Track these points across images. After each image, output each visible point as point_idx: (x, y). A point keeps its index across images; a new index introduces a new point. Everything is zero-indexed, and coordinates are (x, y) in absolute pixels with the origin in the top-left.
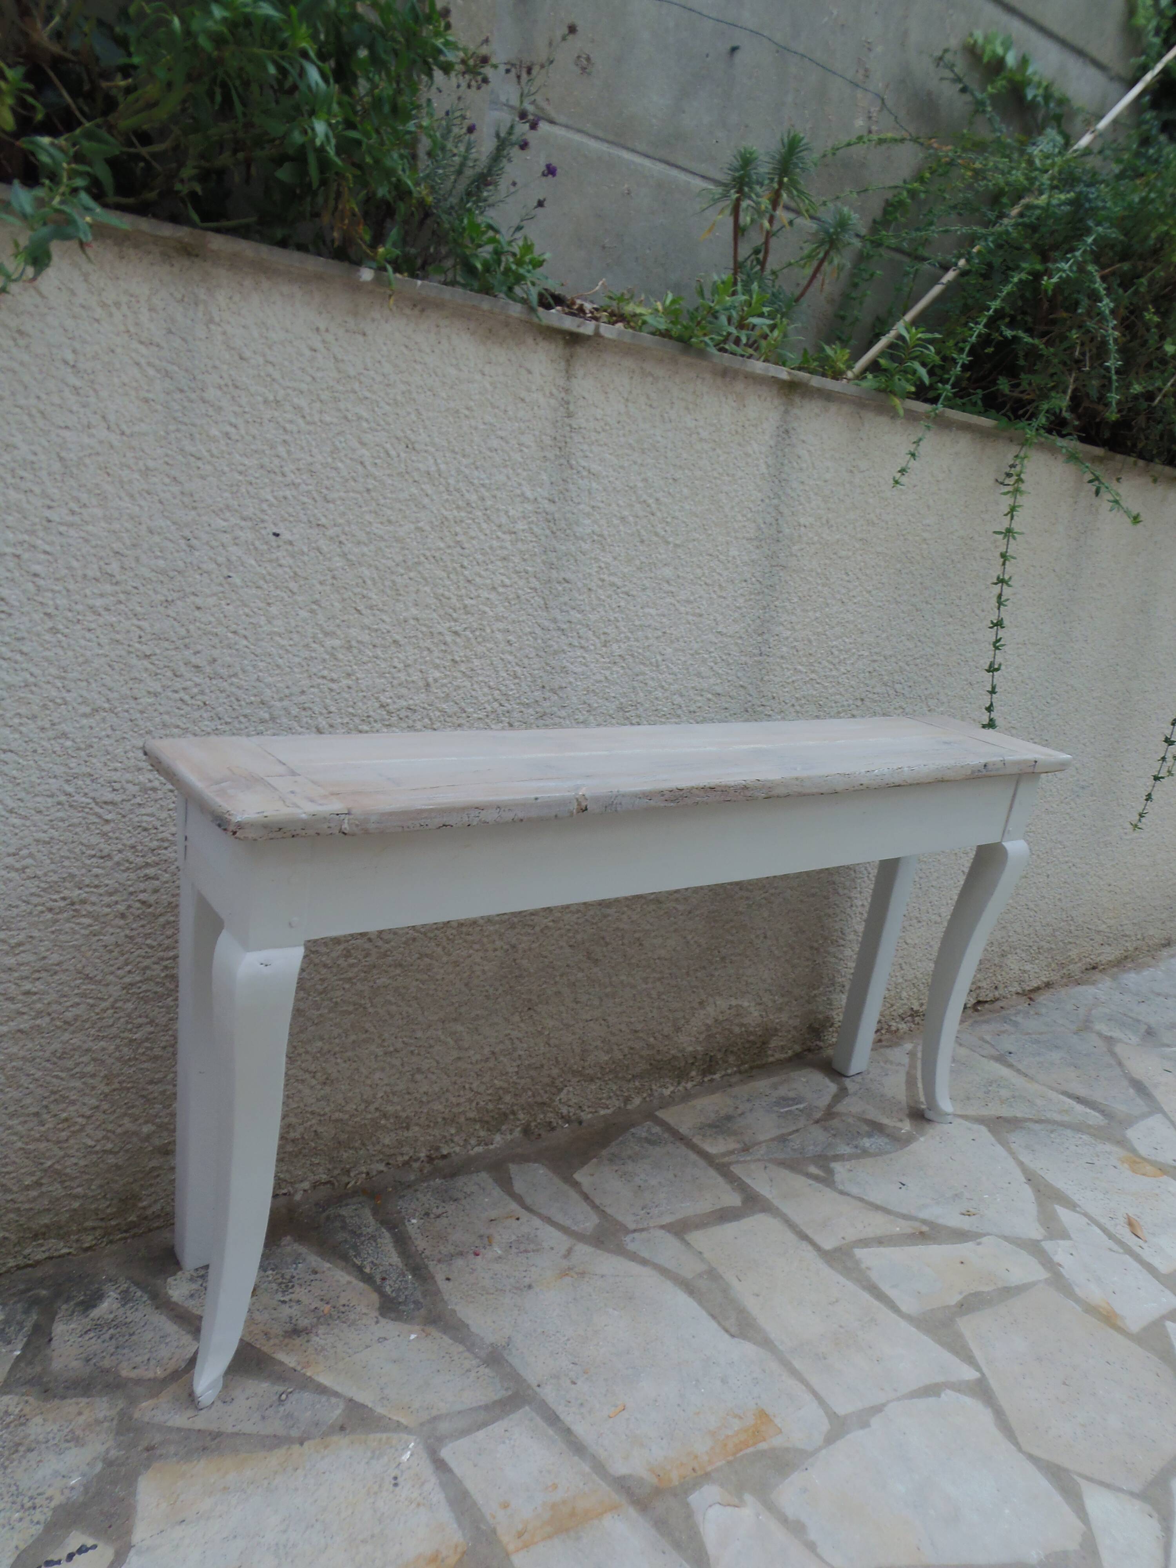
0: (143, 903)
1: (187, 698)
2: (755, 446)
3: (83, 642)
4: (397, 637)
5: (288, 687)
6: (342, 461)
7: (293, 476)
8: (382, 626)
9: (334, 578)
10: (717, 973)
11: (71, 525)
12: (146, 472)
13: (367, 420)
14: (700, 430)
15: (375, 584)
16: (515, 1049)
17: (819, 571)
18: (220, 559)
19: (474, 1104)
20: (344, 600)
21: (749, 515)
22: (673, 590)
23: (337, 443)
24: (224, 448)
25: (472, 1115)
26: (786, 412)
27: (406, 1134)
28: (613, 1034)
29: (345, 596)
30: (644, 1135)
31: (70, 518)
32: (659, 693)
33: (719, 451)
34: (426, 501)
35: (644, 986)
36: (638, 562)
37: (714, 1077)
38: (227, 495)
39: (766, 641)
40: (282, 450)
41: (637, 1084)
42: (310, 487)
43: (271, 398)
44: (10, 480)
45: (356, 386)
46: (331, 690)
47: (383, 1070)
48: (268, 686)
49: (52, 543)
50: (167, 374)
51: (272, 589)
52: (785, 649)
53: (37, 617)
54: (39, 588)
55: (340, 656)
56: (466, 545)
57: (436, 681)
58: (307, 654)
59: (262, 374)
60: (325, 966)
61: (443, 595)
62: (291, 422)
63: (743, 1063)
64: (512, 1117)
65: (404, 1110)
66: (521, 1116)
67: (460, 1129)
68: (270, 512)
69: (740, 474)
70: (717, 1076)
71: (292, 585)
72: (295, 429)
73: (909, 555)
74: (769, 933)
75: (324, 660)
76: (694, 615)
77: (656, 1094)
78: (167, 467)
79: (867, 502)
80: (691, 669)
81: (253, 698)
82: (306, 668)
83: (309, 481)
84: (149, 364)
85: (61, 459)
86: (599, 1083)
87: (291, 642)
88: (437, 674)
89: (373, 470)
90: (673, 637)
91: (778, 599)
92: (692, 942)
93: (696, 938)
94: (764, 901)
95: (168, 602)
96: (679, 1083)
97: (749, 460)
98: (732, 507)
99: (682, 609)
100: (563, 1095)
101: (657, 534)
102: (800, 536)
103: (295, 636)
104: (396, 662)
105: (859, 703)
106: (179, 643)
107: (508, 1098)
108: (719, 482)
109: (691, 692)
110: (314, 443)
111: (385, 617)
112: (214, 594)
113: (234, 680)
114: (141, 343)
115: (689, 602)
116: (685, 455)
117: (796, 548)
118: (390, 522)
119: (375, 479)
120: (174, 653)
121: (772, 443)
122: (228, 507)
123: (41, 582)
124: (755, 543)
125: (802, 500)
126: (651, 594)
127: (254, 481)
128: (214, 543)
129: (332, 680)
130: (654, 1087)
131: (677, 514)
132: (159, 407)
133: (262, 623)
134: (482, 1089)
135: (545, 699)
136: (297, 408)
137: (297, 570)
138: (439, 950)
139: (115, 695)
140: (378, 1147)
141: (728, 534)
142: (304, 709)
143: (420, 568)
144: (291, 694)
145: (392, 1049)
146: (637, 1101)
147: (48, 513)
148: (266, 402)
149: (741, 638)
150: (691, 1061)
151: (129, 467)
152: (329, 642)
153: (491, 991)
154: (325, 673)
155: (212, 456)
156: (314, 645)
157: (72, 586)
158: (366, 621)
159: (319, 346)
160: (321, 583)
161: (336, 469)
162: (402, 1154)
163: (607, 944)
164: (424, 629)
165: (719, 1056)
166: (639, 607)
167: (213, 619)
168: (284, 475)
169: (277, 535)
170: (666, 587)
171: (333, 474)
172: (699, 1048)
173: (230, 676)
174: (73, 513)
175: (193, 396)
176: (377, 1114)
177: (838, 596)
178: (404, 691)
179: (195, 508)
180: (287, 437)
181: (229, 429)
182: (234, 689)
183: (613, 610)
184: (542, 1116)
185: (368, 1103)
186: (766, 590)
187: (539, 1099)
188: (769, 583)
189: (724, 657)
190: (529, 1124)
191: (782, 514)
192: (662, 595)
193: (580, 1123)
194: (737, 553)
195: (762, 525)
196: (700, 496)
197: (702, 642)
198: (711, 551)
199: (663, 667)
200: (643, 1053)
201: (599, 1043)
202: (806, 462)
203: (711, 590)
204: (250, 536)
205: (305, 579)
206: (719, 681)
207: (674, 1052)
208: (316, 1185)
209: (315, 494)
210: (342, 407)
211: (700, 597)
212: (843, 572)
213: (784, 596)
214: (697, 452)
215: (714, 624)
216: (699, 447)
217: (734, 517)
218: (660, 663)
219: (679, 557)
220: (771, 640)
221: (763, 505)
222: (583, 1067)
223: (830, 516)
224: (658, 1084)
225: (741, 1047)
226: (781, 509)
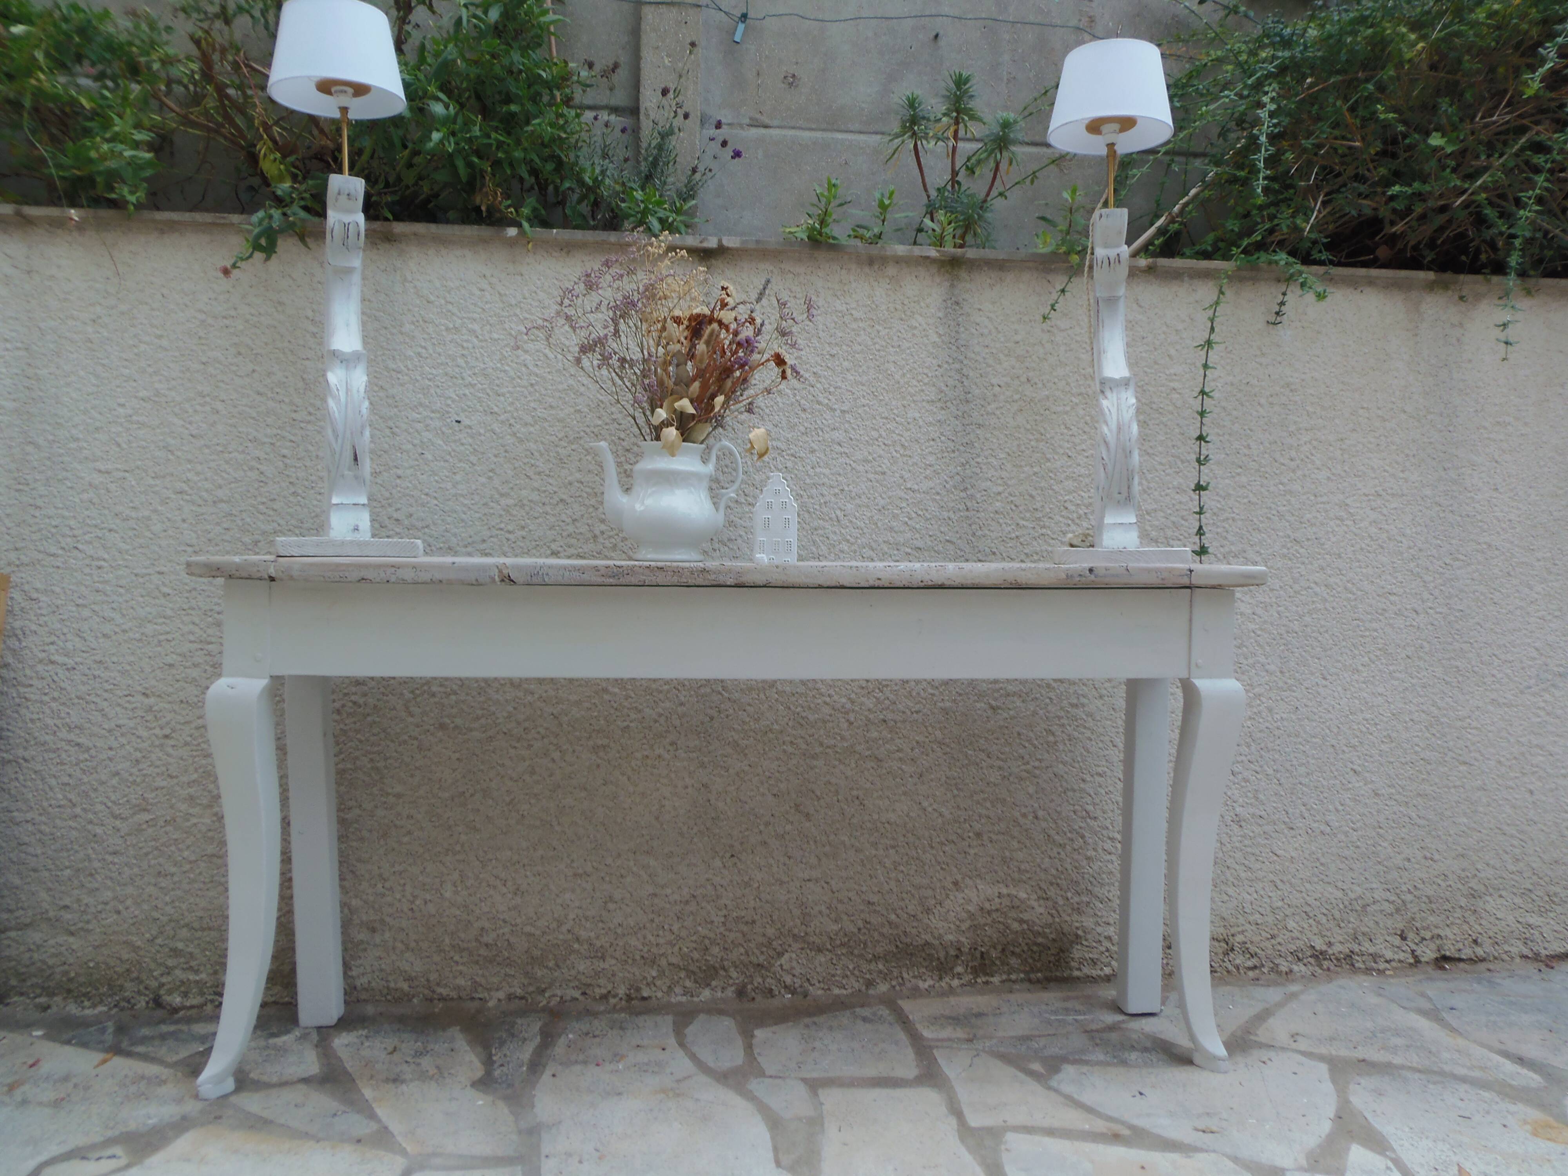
0: (355, 703)
2: (920, 319)
3: (315, 503)
4: (564, 497)
6: (509, 366)
7: (470, 379)
8: (549, 488)
9: (506, 451)
10: (972, 852)
11: (309, 422)
14: (853, 312)
15: (541, 455)
16: (719, 897)
17: (1029, 427)
18: (416, 442)
19: (676, 949)
20: (515, 469)
21: (926, 381)
22: (847, 451)
24: (418, 364)
25: (674, 960)
26: (952, 286)
27: (602, 965)
28: (840, 901)
29: (517, 466)
31: (309, 418)
33: (877, 327)
34: (582, 389)
35: (874, 852)
36: (802, 429)
37: (992, 979)
38: (421, 396)
39: (972, 497)
40: (461, 361)
41: (881, 966)
42: (484, 386)
43: (451, 326)
44: (270, 395)
45: (518, 311)
46: (508, 540)
47: (573, 891)
48: (455, 535)
49: (294, 435)
50: (377, 319)
51: (456, 462)
52: (998, 504)
53: (283, 484)
54: (286, 466)
55: (515, 512)
56: (622, 422)
57: (602, 533)
58: (486, 511)
59: (444, 311)
60: (511, 779)
62: (467, 341)
63: (1032, 970)
64: (722, 973)
65: (597, 938)
66: (734, 974)
67: (662, 974)
68: (453, 406)
69: (907, 344)
70: (996, 980)
71: (473, 459)
72: (470, 346)
73: (1154, 406)
74: (1040, 813)
75: (501, 516)
76: (876, 473)
77: (908, 985)
79: (1079, 359)
80: (879, 524)
82: (485, 521)
83: (483, 382)
85: (303, 379)
86: (829, 955)
87: (472, 502)
88: (603, 527)
89: (536, 370)
90: (853, 494)
91: (978, 456)
92: (930, 809)
93: (935, 806)
94: (1025, 774)
96: (941, 979)
97: (915, 332)
98: (904, 375)
99: (860, 468)
100: (783, 960)
101: (819, 403)
102: (995, 395)
103: (477, 498)
104: (564, 517)
106: (384, 502)
107: (715, 950)
108: (883, 353)
109: (885, 548)
110: (485, 354)
111: (551, 481)
112: (412, 467)
115: (866, 461)
116: (840, 335)
117: (993, 406)
118: (551, 407)
119: (537, 375)
121: (941, 315)
122: (421, 404)
123: (288, 461)
124: (939, 405)
125: (990, 362)
126: (822, 456)
127: (440, 384)
128: (412, 431)
129: (509, 532)
130: (905, 975)
131: (839, 384)
133: (449, 487)
134: (684, 933)
135: (715, 550)
136: (472, 332)
137: (477, 447)
138: (625, 778)
140: (573, 972)
141: (904, 398)
143: (582, 442)
144: (473, 542)
145: (580, 871)
147: (294, 415)
148: (447, 329)
149: (938, 494)
150: (953, 952)
152: (503, 502)
153: (685, 829)
154: (502, 526)
155: (409, 370)
156: (491, 504)
157: (308, 464)
158: (536, 485)
159: (486, 286)
160: (496, 456)
161: (505, 371)
162: (600, 986)
163: (819, 799)
164: (588, 490)
165: (994, 954)
167: (410, 485)
168: (463, 379)
169: (458, 422)
170: (838, 449)
171: (503, 374)
172: (963, 939)
174: (310, 414)
175: (394, 331)
176: (570, 936)
177: (1062, 451)
178: (573, 541)
179: (396, 407)
180: (464, 352)
181: (420, 350)
184: (760, 980)
185: (560, 924)
186: (962, 448)
187: (755, 961)
188: (965, 441)
189: (920, 512)
190: (744, 986)
191: (967, 377)
192: (835, 456)
193: (805, 996)
194: (917, 415)
195: (944, 388)
196: (864, 367)
197: (890, 498)
198: (886, 414)
199: (845, 522)
200: (885, 931)
201: (823, 908)
202: (986, 327)
203: (892, 450)
204: (438, 423)
205: (483, 453)
206: (917, 536)
207: (928, 938)
208: (510, 997)
209: (488, 391)
210: (507, 326)
211: (880, 456)
212: (1063, 427)
213: (986, 453)
214: (853, 330)
215: (901, 481)
216: (854, 325)
217: (907, 383)
218: (842, 518)
219: (849, 422)
220: (978, 496)
221: (941, 370)
222: (806, 934)
223: (1031, 374)
224: (911, 974)
225: (1026, 948)
226: (965, 371)
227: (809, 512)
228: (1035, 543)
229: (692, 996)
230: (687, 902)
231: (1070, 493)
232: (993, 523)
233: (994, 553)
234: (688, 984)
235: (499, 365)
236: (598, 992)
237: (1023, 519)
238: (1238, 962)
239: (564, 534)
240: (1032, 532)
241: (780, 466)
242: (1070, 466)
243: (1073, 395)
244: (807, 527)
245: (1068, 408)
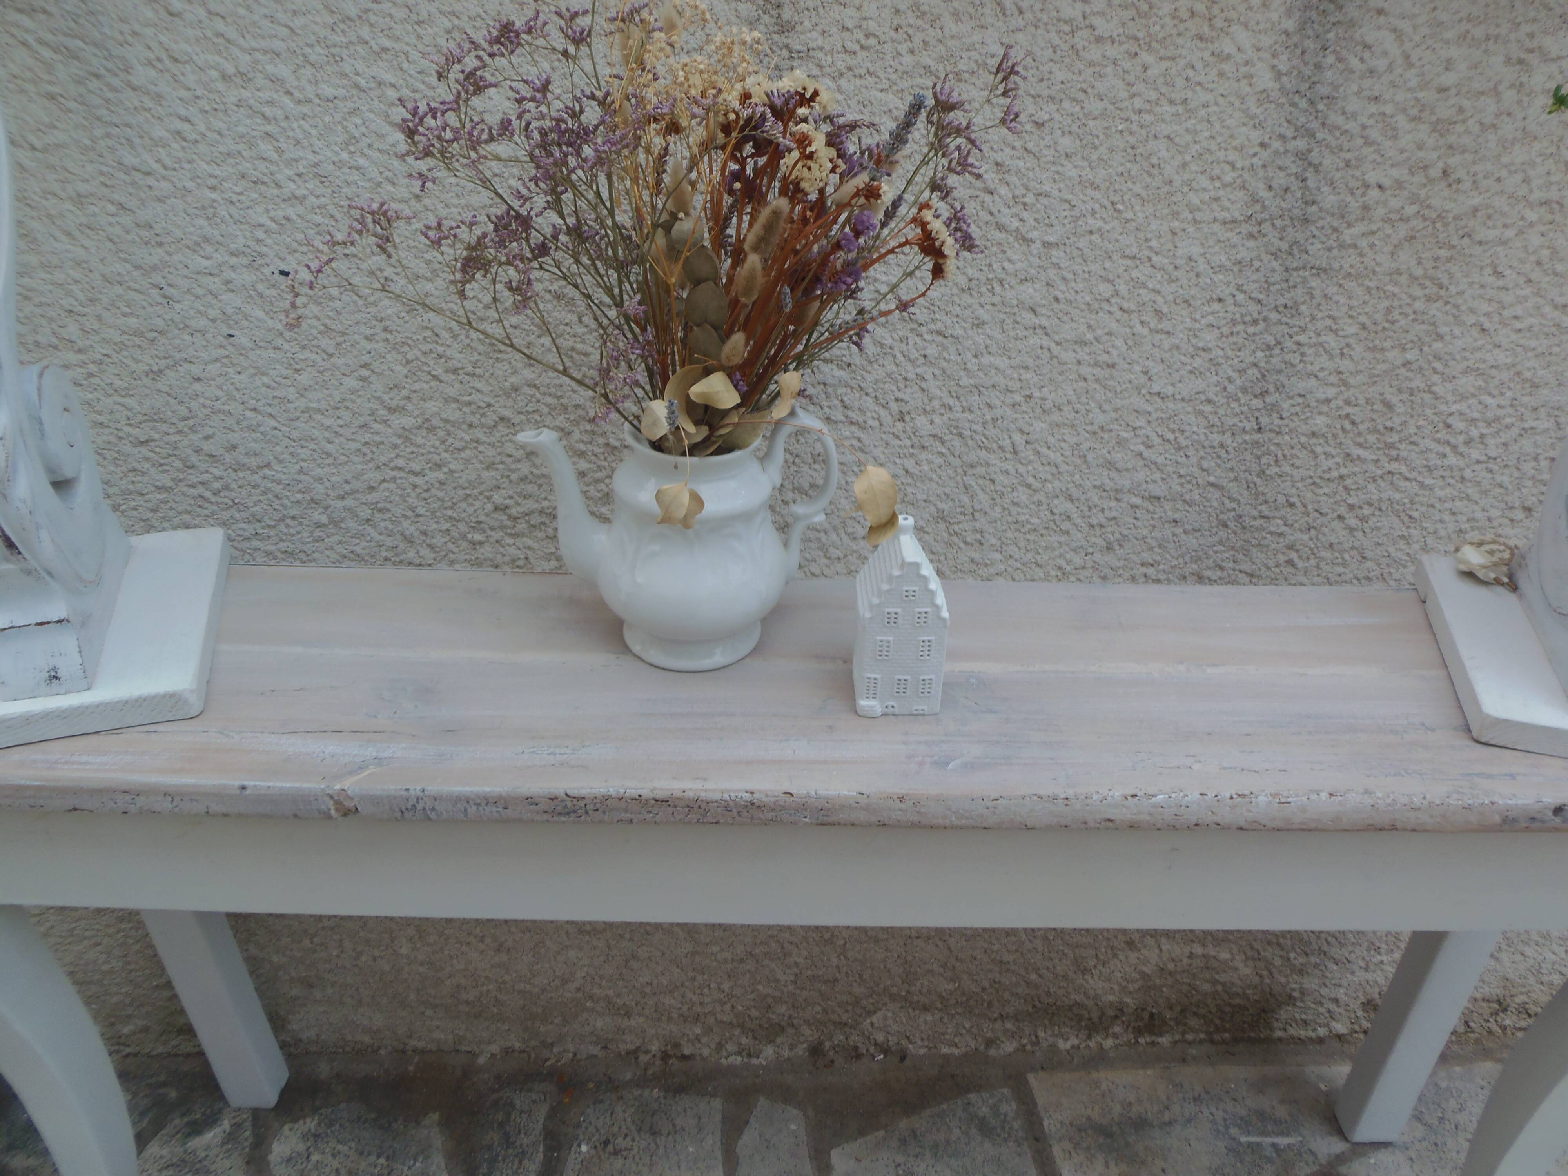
1: (208, 494)
2: (1242, 36)
4: (506, 413)
5: (347, 482)
6: (363, 155)
7: (292, 186)
8: (476, 397)
9: (385, 330)
12: (79, 200)
13: (393, 86)
14: (1097, 21)
15: (455, 337)
17: (1419, 272)
18: (213, 313)
19: (728, 1007)
20: (408, 362)
21: (1228, 178)
22: (1044, 322)
23: (351, 128)
24: (181, 154)
25: (724, 1018)
27: (626, 1022)
28: (961, 960)
29: (410, 356)
30: (985, 1110)
32: (1022, 495)
33: (1145, 57)
37: (1160, 1040)
38: (201, 222)
39: (1274, 408)
40: (266, 148)
41: (1008, 1025)
42: (323, 200)
43: (231, 70)
45: (365, 32)
46: (415, 486)
47: (581, 949)
48: (320, 480)
50: (73, 55)
51: (297, 349)
52: (1320, 420)
55: (419, 440)
58: (368, 437)
59: (209, 34)
61: (573, 349)
62: (270, 103)
63: (1218, 1031)
64: (790, 1030)
65: (618, 996)
66: (808, 1032)
67: (708, 1030)
68: (269, 241)
69: (1203, 96)
70: (1165, 1040)
71: (325, 343)
72: (279, 113)
75: (395, 446)
76: (1096, 364)
77: (1044, 1044)
78: (106, 191)
80: (1090, 456)
81: (299, 496)
82: (370, 455)
83: (318, 192)
84: (41, 42)
86: (939, 1014)
87: (340, 422)
90: (1049, 405)
91: (1303, 330)
95: (156, 374)
96: (1089, 1037)
97: (1226, 67)
98: (1184, 165)
99: (1068, 356)
100: (874, 1019)
101: (1000, 227)
102: (1366, 208)
103: (346, 415)
105: (1519, 515)
106: (181, 425)
107: (782, 1009)
108: (1148, 118)
109: (1094, 496)
110: (314, 132)
111: (478, 385)
112: (216, 360)
113: (266, 471)
114: (20, 11)
115: (1082, 343)
116: (1060, 75)
117: (1356, 230)
120: (178, 437)
121: (1290, 24)
122: (207, 240)
124: (1245, 228)
125: (1374, 134)
127: (235, 198)
128: (200, 291)
129: (414, 473)
130: (1041, 1034)
131: (1046, 187)
132: (72, 105)
133: (291, 397)
134: (737, 992)
136: (276, 81)
137: (327, 321)
139: (115, 490)
140: (588, 1028)
141: (1175, 215)
142: (380, 510)
144: (354, 492)
146: (1009, 1047)
148: (225, 77)
149: (1209, 401)
150: (1111, 1013)
151: (54, 194)
152: (396, 421)
154: (401, 462)
155: (165, 167)
156: (376, 426)
158: (452, 392)
160: (368, 339)
161: (358, 168)
162: (625, 1042)
164: (549, 400)
165: (1169, 1015)
166: (969, 355)
167: (220, 393)
168: (278, 186)
169: (285, 274)
170: (1028, 318)
171: (355, 176)
172: (1128, 1000)
173: (260, 468)
175: (116, 82)
176: (580, 994)
177: (1471, 319)
178: (530, 488)
179: (160, 244)
180: (269, 128)
181: (179, 125)
182: (270, 485)
183: (912, 362)
184: (842, 1037)
185: (565, 981)
186: (1274, 316)
187: (835, 1018)
188: (1282, 301)
189: (1170, 436)
190: (821, 1043)
191: (1317, 168)
192: (1021, 333)
193: (903, 1058)
194: (1196, 250)
195: (1264, 194)
196: (1103, 150)
197: (1116, 410)
198: (1134, 250)
199: (1027, 453)
200: (1019, 990)
201: (935, 967)
202: (1385, 53)
203: (1135, 321)
204: (247, 277)
205: (343, 334)
206: (1157, 476)
207: (1080, 998)
208: (507, 1051)
209: (331, 209)
210: (348, 69)
211: (1110, 334)
212: (1488, 270)
213: (1320, 325)
214: (1092, 64)
215: (1143, 379)
216: (1095, 53)
217: (1189, 183)
218: (1021, 447)
219: (1057, 266)
220: (1285, 406)
221: (1265, 154)
222: (908, 992)
223: (1454, 161)
224: (1049, 1032)
225: (1214, 1010)
226: (1315, 157)
227: (960, 435)
228: (1371, 487)
229: (749, 1055)
230: (742, 961)
231: (1463, 398)
232: (1303, 454)
233: (1292, 505)
234: (744, 1040)
235: (345, 155)
236: (623, 1048)
237: (1360, 445)
238: (1508, 1022)
239: (514, 476)
240: (1371, 467)
241: (914, 354)
242: (1479, 349)
243: (1531, 205)
244: (957, 462)
245: (1510, 233)
